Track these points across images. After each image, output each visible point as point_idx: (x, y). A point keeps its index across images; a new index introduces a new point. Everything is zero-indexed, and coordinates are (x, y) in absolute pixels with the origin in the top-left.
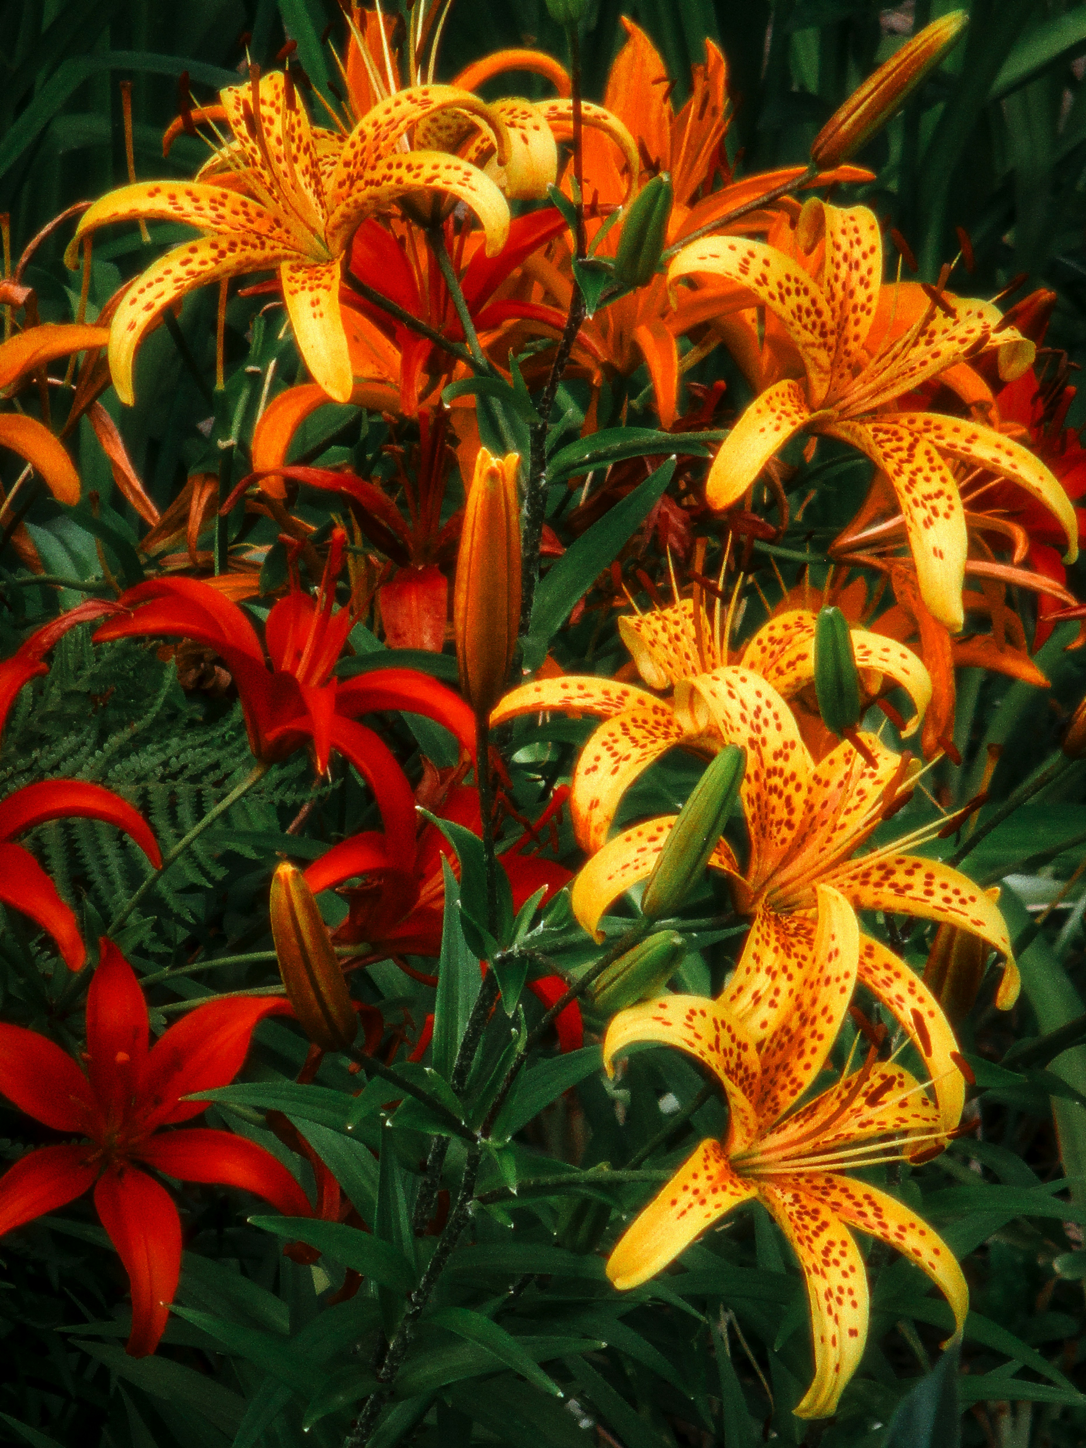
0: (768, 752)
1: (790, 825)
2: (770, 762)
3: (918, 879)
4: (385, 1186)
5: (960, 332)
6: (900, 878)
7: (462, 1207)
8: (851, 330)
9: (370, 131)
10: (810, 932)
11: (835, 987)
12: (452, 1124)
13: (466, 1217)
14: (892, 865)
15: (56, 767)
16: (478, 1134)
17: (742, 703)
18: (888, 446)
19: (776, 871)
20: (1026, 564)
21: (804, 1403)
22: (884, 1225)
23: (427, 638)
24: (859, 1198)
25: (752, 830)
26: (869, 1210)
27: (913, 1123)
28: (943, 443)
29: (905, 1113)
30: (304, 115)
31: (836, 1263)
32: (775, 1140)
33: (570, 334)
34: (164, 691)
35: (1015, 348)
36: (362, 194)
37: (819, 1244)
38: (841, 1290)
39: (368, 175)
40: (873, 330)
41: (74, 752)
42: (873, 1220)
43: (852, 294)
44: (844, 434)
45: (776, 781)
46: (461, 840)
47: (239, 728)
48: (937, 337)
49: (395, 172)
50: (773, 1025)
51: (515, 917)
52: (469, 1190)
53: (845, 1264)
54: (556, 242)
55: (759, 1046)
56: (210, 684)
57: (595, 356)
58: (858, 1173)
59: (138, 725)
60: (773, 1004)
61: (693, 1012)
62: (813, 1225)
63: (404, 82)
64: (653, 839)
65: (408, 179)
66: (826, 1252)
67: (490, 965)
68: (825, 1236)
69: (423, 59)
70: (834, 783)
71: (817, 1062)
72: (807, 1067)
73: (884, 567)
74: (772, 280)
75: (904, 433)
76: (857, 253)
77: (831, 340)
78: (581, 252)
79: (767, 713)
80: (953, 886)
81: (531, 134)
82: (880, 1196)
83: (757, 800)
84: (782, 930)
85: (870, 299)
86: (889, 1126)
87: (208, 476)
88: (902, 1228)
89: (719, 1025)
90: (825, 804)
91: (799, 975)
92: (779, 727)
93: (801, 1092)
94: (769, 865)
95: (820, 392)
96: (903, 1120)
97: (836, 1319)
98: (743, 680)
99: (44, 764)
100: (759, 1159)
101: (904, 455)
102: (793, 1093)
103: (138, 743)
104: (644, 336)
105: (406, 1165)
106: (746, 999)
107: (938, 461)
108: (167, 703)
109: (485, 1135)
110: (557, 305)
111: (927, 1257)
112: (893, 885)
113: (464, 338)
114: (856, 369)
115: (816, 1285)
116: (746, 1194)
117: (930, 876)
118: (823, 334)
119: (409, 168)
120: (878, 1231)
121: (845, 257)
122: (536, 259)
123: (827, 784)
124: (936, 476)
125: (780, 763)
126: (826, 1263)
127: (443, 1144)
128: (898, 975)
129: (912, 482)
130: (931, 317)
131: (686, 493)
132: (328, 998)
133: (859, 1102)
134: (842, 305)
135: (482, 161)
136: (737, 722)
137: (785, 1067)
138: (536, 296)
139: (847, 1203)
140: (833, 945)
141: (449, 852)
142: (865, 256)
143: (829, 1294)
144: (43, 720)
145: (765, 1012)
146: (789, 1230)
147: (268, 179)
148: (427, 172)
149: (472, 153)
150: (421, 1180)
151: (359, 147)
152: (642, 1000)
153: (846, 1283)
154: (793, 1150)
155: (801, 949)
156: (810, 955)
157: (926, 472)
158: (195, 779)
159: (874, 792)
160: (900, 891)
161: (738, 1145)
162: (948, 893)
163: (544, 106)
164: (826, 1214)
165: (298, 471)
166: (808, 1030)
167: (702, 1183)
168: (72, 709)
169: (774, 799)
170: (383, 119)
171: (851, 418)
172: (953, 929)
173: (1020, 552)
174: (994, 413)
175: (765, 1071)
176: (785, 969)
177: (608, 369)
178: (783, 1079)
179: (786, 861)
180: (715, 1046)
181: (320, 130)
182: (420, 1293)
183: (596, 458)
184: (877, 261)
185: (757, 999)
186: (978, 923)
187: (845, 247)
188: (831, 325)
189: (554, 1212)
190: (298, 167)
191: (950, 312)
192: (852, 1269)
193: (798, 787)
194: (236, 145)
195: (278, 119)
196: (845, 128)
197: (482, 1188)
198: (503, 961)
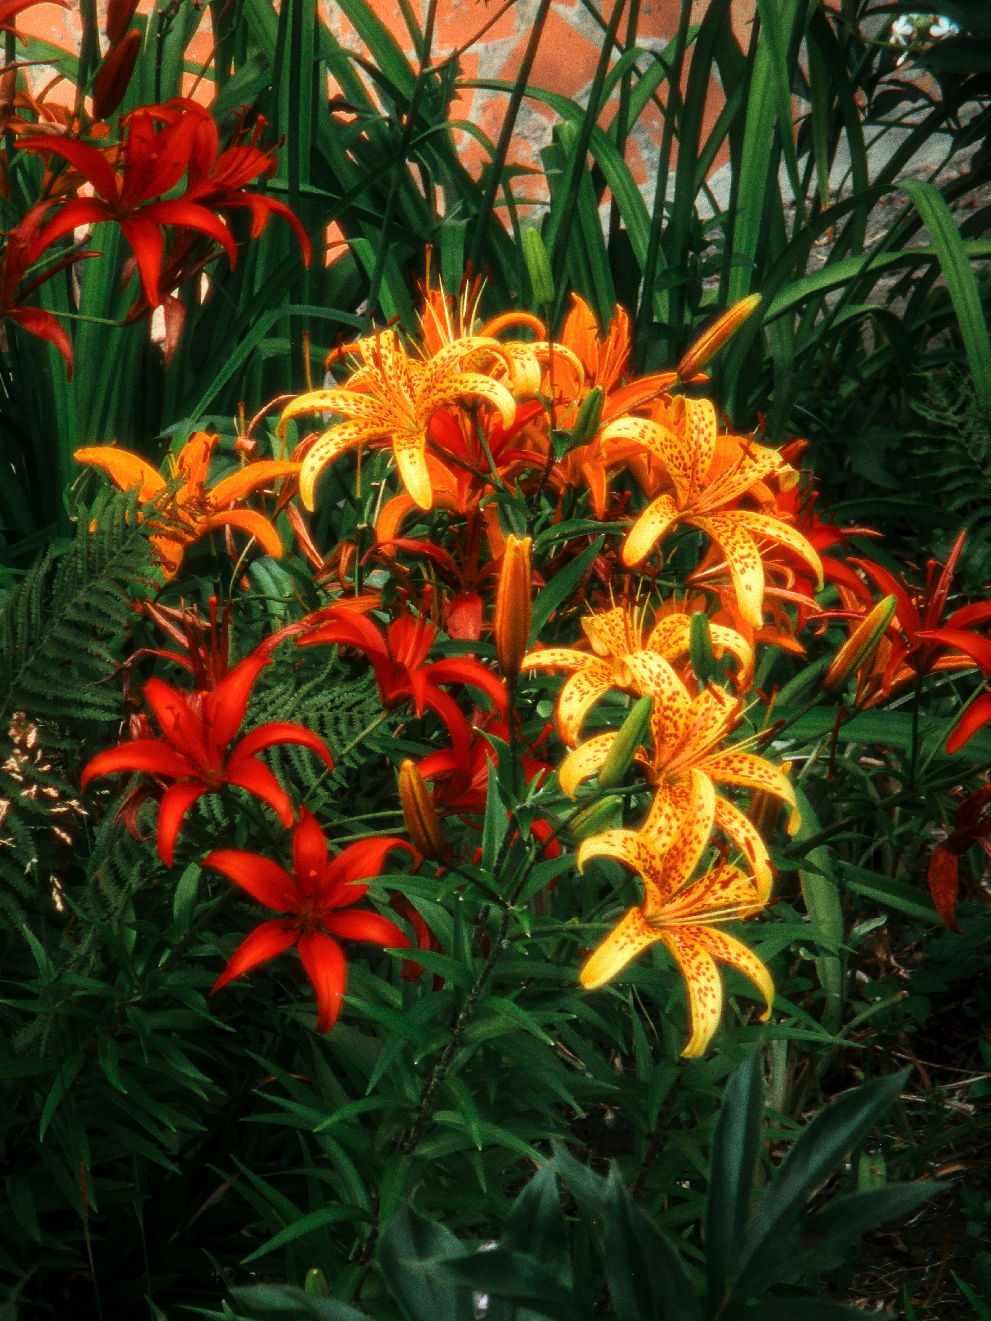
0: (664, 697)
1: (676, 737)
2: (665, 703)
3: (746, 765)
4: (457, 932)
5: (758, 467)
6: (736, 765)
7: (499, 943)
8: (700, 466)
9: (440, 362)
10: (688, 794)
11: (702, 824)
12: (494, 898)
13: (502, 949)
14: (731, 758)
15: (273, 702)
16: (508, 903)
17: (651, 671)
18: (721, 529)
19: (669, 761)
20: (794, 589)
21: (687, 1050)
22: (729, 953)
23: (471, 631)
24: (715, 938)
25: (656, 739)
26: (720, 945)
27: (744, 898)
28: (750, 527)
29: (739, 892)
30: (403, 354)
31: (704, 974)
32: (670, 907)
33: (548, 470)
34: (331, 662)
35: (789, 475)
36: (437, 396)
37: (694, 963)
38: (706, 988)
39: (439, 386)
40: (711, 467)
41: (283, 694)
42: (722, 950)
43: (700, 447)
44: (697, 523)
45: (669, 713)
46: (499, 745)
47: (372, 682)
48: (747, 470)
49: (454, 385)
50: (669, 846)
51: (527, 786)
52: (504, 934)
53: (708, 974)
54: (539, 417)
55: (662, 856)
56: (352, 655)
57: (562, 481)
58: (715, 926)
59: (317, 680)
60: (669, 834)
61: (626, 839)
62: (691, 953)
63: (457, 335)
64: (603, 745)
65: (461, 388)
66: (698, 968)
67: (514, 812)
68: (698, 959)
69: (467, 322)
70: (700, 713)
71: (693, 865)
72: (687, 868)
73: (715, 589)
74: (657, 442)
75: (729, 522)
76: (702, 425)
77: (689, 472)
78: (554, 426)
79: (664, 676)
80: (764, 768)
81: (526, 362)
82: (726, 937)
83: (658, 723)
84: (672, 793)
85: (710, 450)
86: (731, 900)
87: (350, 542)
88: (739, 955)
89: (641, 845)
90: (695, 725)
91: (683, 818)
92: (670, 684)
93: (684, 881)
94: (665, 758)
95: (683, 501)
96: (738, 896)
97: (704, 1005)
98: (651, 658)
99: (267, 700)
100: (661, 918)
101: (729, 534)
102: (679, 882)
103: (318, 689)
104: (587, 468)
105: (467, 920)
106: (654, 832)
107: (748, 537)
108: (333, 667)
109: (513, 904)
110: (540, 452)
111: (752, 971)
112: (732, 769)
113: (490, 471)
114: (703, 487)
115: (693, 986)
116: (655, 937)
117: (752, 764)
118: (685, 469)
119: (461, 382)
120: (725, 956)
121: (697, 427)
122: (529, 427)
123: (696, 714)
124: (747, 546)
125: (671, 703)
126: (698, 974)
127: (488, 909)
128: (735, 817)
129: (734, 549)
130: (744, 459)
131: (609, 550)
132: (431, 833)
133: (717, 887)
134: (695, 453)
135: (499, 376)
136: (647, 681)
137: (675, 868)
138: (528, 448)
139: (709, 942)
140: (701, 802)
141: (491, 753)
142: (707, 426)
143: (700, 991)
144: (266, 676)
145: (665, 839)
146: (679, 957)
147: (384, 388)
148: (471, 384)
149: (494, 372)
150: (474, 928)
151: (434, 370)
152: (599, 832)
153: (709, 985)
154: (681, 913)
155: (684, 804)
156: (688, 807)
157: (742, 544)
158: (349, 709)
159: (721, 718)
160: (736, 772)
161: (650, 910)
162: (762, 773)
163: (532, 346)
164: (698, 947)
165: (401, 542)
166: (688, 847)
167: (632, 931)
168: (282, 670)
169: (668, 723)
170: (446, 355)
171: (701, 515)
172: (764, 792)
173: (791, 583)
174: (776, 508)
175: (665, 870)
176: (675, 815)
177: (569, 487)
178: (674, 875)
179: (675, 755)
180: (638, 858)
181: (413, 360)
182: (477, 989)
183: (563, 536)
184: (714, 429)
185: (660, 831)
186: (778, 789)
187: (696, 422)
188: (689, 464)
189: (548, 945)
190: (401, 382)
191: (753, 457)
192: (712, 977)
193: (681, 716)
194: (366, 369)
195: (390, 356)
196: (694, 359)
197: (509, 933)
198: (521, 810)
